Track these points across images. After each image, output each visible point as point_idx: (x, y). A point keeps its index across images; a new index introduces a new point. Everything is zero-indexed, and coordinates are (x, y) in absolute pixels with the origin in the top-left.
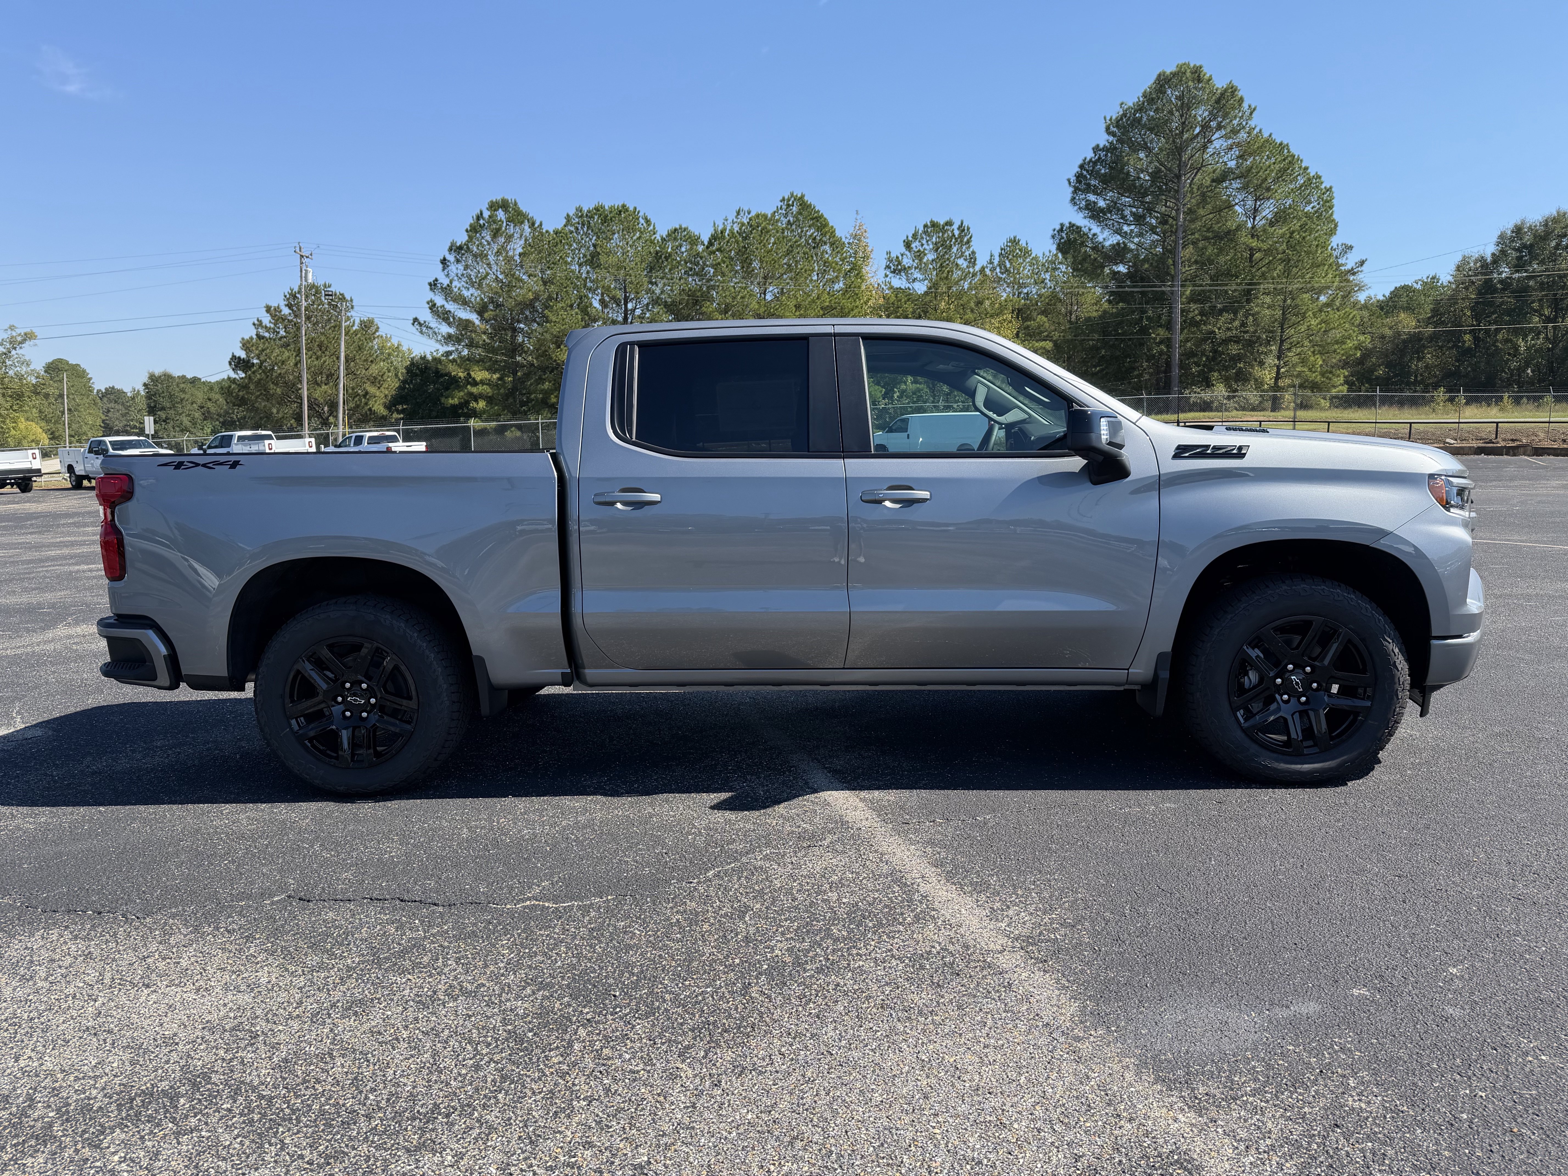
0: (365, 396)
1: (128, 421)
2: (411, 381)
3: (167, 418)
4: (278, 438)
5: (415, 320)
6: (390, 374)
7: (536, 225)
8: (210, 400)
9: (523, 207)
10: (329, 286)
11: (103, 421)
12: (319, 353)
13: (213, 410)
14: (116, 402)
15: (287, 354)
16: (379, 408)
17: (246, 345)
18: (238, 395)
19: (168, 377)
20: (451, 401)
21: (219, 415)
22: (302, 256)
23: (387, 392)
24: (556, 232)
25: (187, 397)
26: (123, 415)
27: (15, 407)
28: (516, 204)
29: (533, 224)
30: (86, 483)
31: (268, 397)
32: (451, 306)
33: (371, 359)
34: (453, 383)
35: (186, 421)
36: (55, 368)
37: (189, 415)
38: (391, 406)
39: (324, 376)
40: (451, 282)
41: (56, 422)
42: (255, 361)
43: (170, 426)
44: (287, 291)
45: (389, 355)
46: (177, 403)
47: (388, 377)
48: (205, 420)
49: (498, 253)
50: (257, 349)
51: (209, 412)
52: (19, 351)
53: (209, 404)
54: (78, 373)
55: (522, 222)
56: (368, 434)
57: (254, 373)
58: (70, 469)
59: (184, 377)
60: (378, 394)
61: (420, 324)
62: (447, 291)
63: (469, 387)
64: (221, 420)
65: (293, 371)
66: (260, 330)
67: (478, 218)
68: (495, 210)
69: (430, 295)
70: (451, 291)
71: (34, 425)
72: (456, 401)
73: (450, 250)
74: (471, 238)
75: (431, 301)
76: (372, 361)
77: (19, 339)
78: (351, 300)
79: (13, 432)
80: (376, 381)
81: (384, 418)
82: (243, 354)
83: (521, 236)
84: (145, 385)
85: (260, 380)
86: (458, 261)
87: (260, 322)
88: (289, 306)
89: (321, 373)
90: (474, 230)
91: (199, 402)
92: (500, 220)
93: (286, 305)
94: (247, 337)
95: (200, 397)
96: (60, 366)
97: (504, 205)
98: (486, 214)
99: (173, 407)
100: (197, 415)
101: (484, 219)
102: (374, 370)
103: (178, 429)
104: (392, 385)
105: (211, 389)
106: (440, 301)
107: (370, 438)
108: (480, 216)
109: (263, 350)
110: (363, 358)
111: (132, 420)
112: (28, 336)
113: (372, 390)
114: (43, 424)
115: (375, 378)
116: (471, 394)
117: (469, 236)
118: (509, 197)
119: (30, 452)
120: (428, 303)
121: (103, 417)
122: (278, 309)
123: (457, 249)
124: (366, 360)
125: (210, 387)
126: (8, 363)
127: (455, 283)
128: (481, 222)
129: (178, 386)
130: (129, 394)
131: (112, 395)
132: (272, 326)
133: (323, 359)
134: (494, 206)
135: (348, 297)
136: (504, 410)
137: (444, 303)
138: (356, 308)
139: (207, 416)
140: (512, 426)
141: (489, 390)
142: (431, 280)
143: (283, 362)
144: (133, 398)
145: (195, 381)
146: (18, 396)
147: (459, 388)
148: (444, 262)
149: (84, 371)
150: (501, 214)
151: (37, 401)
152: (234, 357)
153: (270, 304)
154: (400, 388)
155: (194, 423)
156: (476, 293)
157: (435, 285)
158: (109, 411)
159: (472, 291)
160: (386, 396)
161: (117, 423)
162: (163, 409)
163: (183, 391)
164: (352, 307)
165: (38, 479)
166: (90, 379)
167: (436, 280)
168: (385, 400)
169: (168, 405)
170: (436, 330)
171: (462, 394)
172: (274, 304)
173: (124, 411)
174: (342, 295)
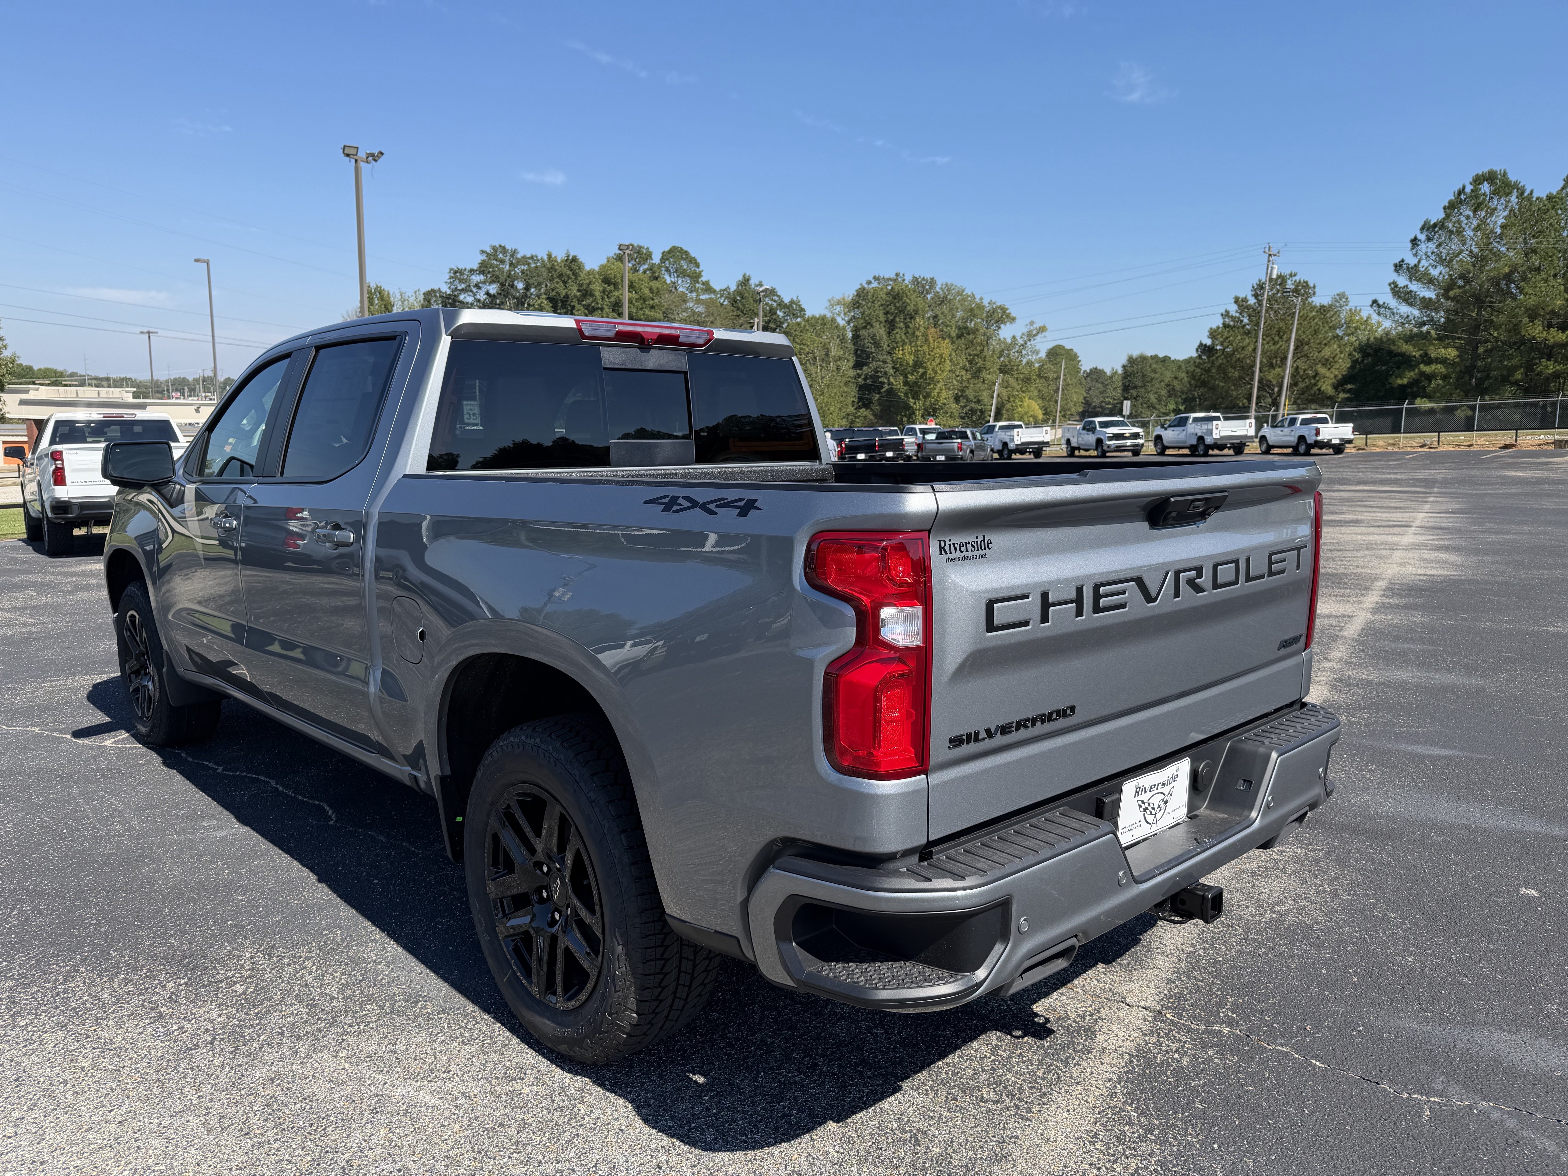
0: (1314, 377)
1: (1104, 398)
2: (1363, 361)
3: (1137, 396)
4: (1226, 419)
5: (1375, 302)
6: (1342, 356)
7: (1526, 194)
8: (1176, 378)
9: (1512, 178)
10: (1295, 275)
11: (1085, 398)
12: (1277, 338)
13: (1178, 387)
14: (1097, 381)
15: (1247, 340)
16: (1327, 387)
17: (1213, 334)
18: (1200, 379)
19: (1143, 358)
20: (1399, 381)
21: (1182, 392)
22: (1270, 255)
23: (1337, 373)
24: (1550, 198)
25: (1157, 376)
26: (1101, 393)
27: (1024, 389)
28: (1505, 174)
29: (1522, 194)
30: (1077, 453)
31: (1226, 378)
32: (1414, 287)
33: (1325, 342)
34: (1406, 362)
35: (1153, 398)
36: (1055, 353)
37: (1156, 393)
38: (1339, 385)
39: (1279, 359)
40: (1419, 262)
41: (1050, 400)
42: (1218, 347)
43: (1139, 402)
44: (1255, 282)
45: (1356, 328)
46: (1148, 382)
47: (1340, 358)
48: (1169, 397)
49: (1477, 229)
50: (1222, 337)
51: (1173, 389)
52: (1032, 342)
53: (1175, 383)
54: (1071, 357)
55: (1508, 194)
56: (1301, 417)
57: (1217, 358)
58: (1068, 441)
59: (1156, 356)
60: (1328, 374)
61: (1379, 306)
62: (1413, 272)
63: (1422, 366)
64: (1184, 397)
65: (1251, 356)
66: (1227, 320)
67: (1460, 193)
68: (1479, 184)
69: (1394, 277)
70: (1417, 271)
71: (1034, 403)
72: (1405, 381)
73: (1422, 229)
74: (1448, 216)
75: (1394, 283)
76: (1326, 344)
77: (1034, 332)
78: (1314, 287)
79: (1020, 409)
80: (1327, 363)
81: (1330, 398)
82: (1208, 342)
83: (1506, 207)
84: (1124, 366)
85: (1221, 364)
86: (1429, 239)
87: (1227, 312)
88: (1256, 296)
89: (1276, 357)
90: (1451, 207)
91: (1167, 380)
92: (1484, 194)
93: (1253, 295)
94: (1214, 327)
95: (1168, 376)
96: (1059, 351)
97: (1490, 177)
98: (1469, 189)
99: (1144, 386)
100: (1163, 392)
101: (1465, 194)
102: (1327, 352)
103: (1145, 405)
104: (1343, 365)
105: (1180, 367)
106: (1402, 281)
107: (1303, 420)
108: (1461, 191)
109: (1227, 338)
110: (1318, 341)
111: (1107, 397)
112: (1042, 329)
113: (1322, 370)
114: (1040, 402)
115: (1327, 360)
116: (1423, 374)
117: (1446, 214)
118: (1497, 168)
119: (1045, 429)
120: (1390, 285)
121: (1085, 395)
122: (1245, 300)
123: (1429, 228)
124: (1320, 344)
125: (1178, 364)
126: (1024, 352)
127: (1424, 263)
128: (1463, 197)
129: (1150, 366)
130: (1109, 374)
131: (1096, 374)
132: (1238, 315)
133: (1280, 343)
134: (1478, 180)
135: (1311, 285)
136: (1456, 389)
137: (1408, 283)
138: (1317, 294)
139: (1172, 392)
140: (1463, 406)
141: (1443, 370)
142: (1397, 261)
143: (1243, 348)
144: (1111, 377)
145: (1166, 359)
146: (1027, 380)
147: (1411, 367)
148: (1415, 242)
149: (1076, 355)
150: (1486, 188)
151: (1040, 383)
152: (1201, 344)
153: (1238, 295)
154: (1352, 367)
155: (1159, 400)
156: (1445, 270)
157: (1401, 266)
158: (1090, 389)
159: (1440, 268)
160: (1335, 376)
161: (1095, 399)
162: (1135, 387)
163: (1155, 371)
164: (1314, 293)
165: (1048, 449)
166: (1079, 361)
167: (1403, 261)
168: (1334, 381)
169: (1140, 384)
170: (1395, 311)
171: (1412, 373)
172: (1242, 295)
173: (1102, 389)
174: (1306, 282)
